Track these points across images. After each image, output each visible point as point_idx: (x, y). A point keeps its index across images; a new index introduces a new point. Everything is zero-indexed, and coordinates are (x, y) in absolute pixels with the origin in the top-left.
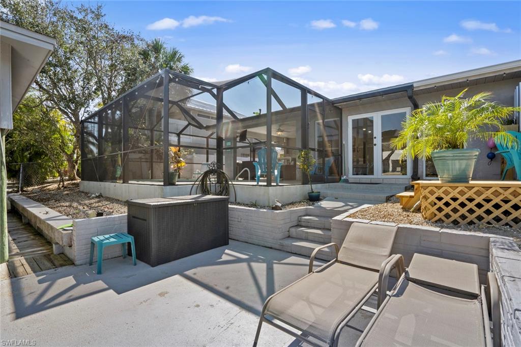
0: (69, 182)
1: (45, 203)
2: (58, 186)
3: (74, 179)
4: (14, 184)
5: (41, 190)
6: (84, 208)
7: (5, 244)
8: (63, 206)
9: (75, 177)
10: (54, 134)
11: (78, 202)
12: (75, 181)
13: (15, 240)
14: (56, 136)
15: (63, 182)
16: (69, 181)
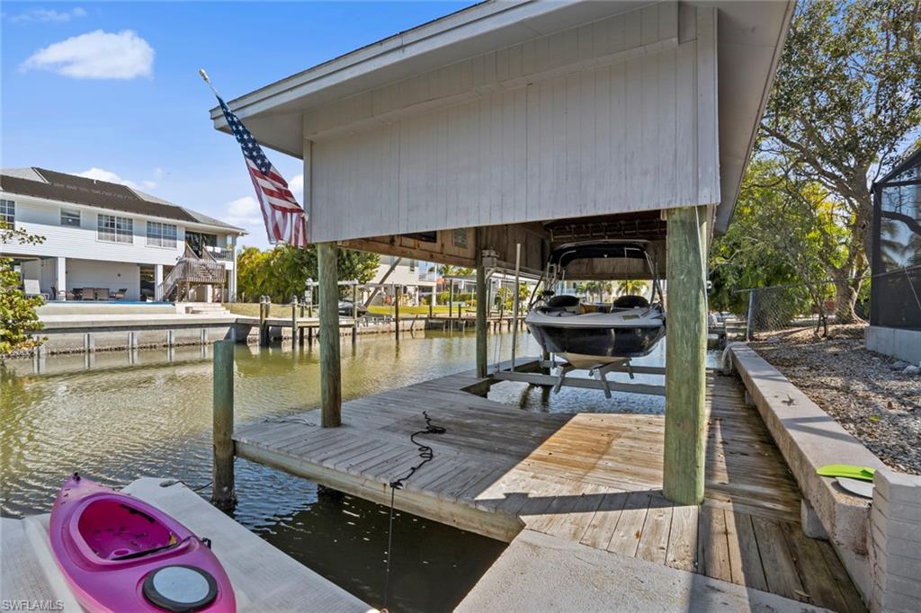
0: (838, 326)
1: (789, 372)
2: (815, 333)
3: (849, 320)
4: (739, 324)
5: (783, 340)
6: (890, 405)
7: (699, 465)
8: (828, 387)
9: (851, 317)
10: (809, 231)
11: (865, 380)
12: (852, 326)
13: (727, 443)
14: (812, 235)
15: (825, 325)
16: (838, 324)
